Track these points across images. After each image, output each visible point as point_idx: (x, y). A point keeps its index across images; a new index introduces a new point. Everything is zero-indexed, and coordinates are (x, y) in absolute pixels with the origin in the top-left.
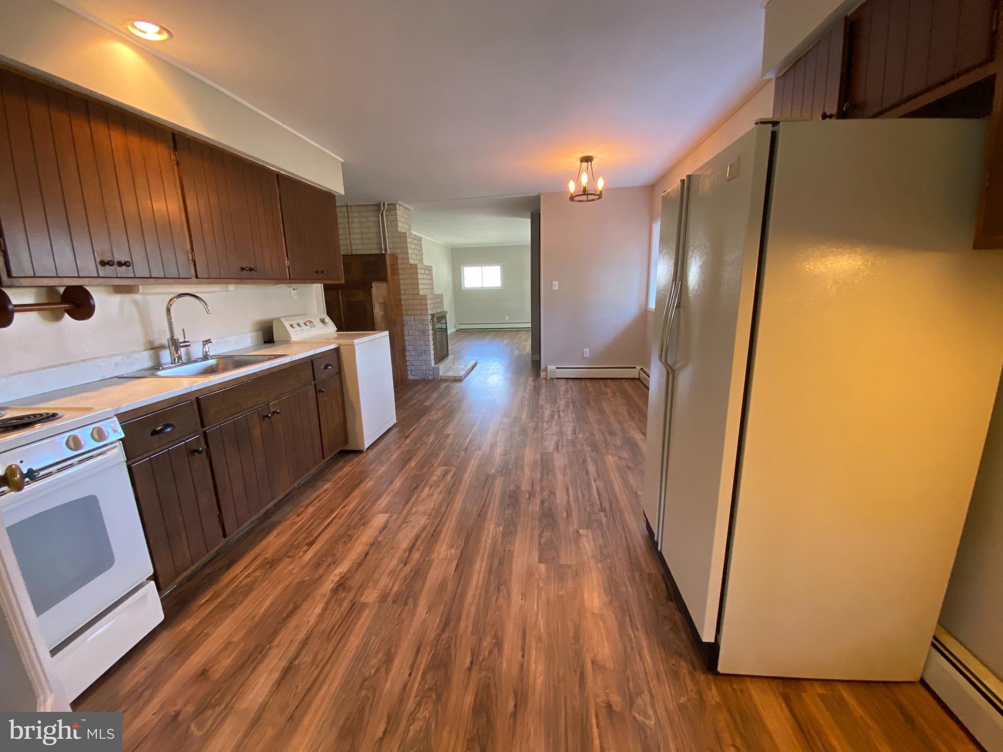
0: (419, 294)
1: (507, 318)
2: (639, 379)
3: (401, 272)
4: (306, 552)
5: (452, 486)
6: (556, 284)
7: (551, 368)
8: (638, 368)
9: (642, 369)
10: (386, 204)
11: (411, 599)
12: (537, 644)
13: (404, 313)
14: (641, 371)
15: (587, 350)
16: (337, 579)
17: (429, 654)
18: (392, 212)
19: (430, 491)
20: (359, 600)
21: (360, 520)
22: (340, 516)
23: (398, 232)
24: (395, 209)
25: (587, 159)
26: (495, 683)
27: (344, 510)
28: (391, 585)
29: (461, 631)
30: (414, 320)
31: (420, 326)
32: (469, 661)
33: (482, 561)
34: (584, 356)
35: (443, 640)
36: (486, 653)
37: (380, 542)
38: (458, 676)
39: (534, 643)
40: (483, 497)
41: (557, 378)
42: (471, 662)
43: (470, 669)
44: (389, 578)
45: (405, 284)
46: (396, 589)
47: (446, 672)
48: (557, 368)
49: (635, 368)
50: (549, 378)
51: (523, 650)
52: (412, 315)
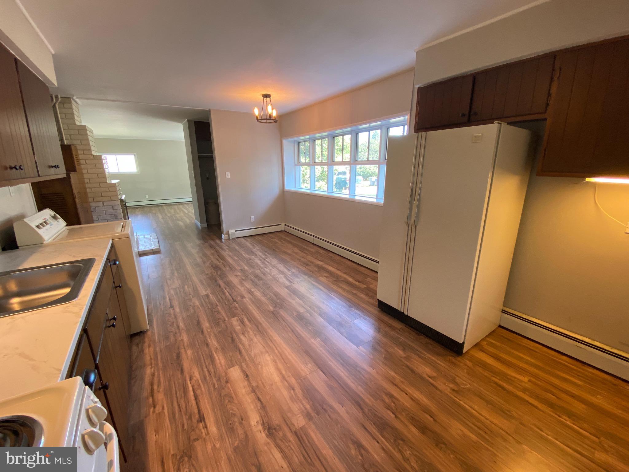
0: (107, 182)
1: (147, 197)
2: (284, 231)
3: (82, 162)
4: (206, 427)
5: (258, 328)
6: (228, 174)
7: (231, 231)
8: (283, 224)
9: (285, 225)
10: (59, 96)
11: (324, 405)
12: (404, 385)
13: (90, 200)
14: (285, 226)
15: (253, 217)
16: (260, 427)
17: (372, 426)
18: (66, 105)
19: (246, 337)
20: (296, 429)
21: (219, 380)
22: (196, 387)
23: (75, 124)
24: (70, 103)
25: (266, 96)
26: (413, 414)
27: (193, 381)
28: (302, 406)
29: (370, 403)
30: (104, 205)
31: (111, 210)
32: (392, 413)
33: (331, 361)
34: (252, 221)
35: (368, 414)
36: (393, 404)
37: (257, 387)
38: (397, 424)
39: (402, 386)
40: (286, 326)
41: (236, 238)
42: (393, 413)
43: (396, 417)
44: (295, 403)
45: (89, 173)
46: (308, 407)
47: (390, 427)
48: (235, 231)
49: (281, 225)
50: (231, 238)
51: (403, 391)
52: (101, 202)
